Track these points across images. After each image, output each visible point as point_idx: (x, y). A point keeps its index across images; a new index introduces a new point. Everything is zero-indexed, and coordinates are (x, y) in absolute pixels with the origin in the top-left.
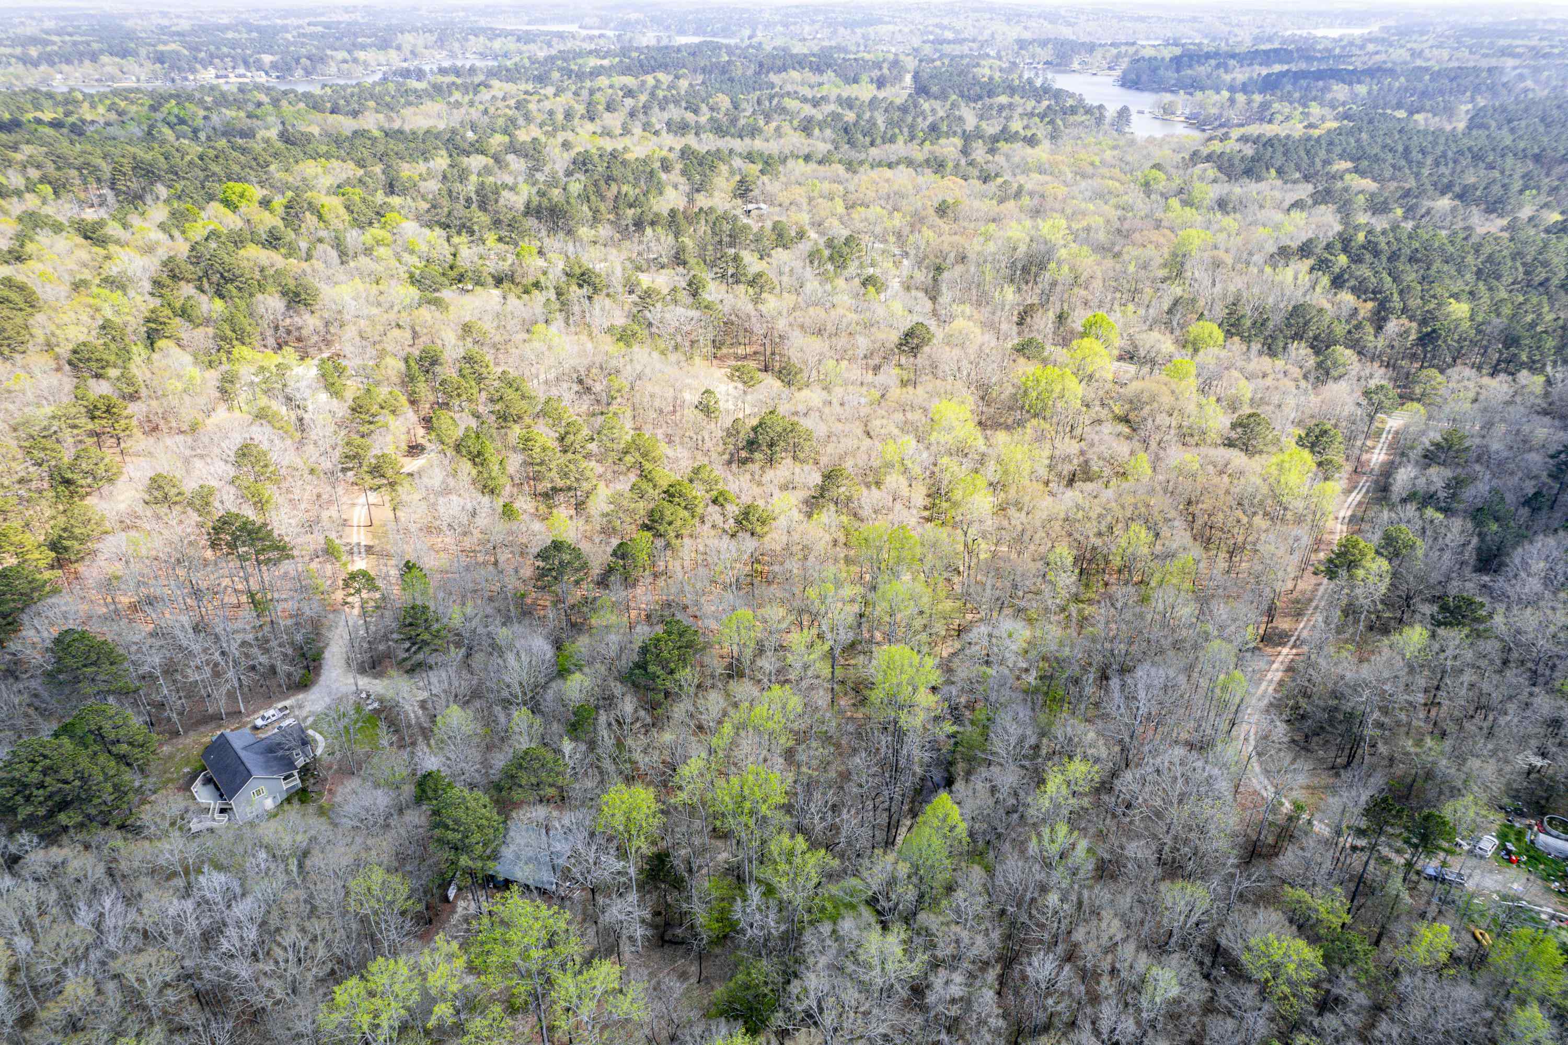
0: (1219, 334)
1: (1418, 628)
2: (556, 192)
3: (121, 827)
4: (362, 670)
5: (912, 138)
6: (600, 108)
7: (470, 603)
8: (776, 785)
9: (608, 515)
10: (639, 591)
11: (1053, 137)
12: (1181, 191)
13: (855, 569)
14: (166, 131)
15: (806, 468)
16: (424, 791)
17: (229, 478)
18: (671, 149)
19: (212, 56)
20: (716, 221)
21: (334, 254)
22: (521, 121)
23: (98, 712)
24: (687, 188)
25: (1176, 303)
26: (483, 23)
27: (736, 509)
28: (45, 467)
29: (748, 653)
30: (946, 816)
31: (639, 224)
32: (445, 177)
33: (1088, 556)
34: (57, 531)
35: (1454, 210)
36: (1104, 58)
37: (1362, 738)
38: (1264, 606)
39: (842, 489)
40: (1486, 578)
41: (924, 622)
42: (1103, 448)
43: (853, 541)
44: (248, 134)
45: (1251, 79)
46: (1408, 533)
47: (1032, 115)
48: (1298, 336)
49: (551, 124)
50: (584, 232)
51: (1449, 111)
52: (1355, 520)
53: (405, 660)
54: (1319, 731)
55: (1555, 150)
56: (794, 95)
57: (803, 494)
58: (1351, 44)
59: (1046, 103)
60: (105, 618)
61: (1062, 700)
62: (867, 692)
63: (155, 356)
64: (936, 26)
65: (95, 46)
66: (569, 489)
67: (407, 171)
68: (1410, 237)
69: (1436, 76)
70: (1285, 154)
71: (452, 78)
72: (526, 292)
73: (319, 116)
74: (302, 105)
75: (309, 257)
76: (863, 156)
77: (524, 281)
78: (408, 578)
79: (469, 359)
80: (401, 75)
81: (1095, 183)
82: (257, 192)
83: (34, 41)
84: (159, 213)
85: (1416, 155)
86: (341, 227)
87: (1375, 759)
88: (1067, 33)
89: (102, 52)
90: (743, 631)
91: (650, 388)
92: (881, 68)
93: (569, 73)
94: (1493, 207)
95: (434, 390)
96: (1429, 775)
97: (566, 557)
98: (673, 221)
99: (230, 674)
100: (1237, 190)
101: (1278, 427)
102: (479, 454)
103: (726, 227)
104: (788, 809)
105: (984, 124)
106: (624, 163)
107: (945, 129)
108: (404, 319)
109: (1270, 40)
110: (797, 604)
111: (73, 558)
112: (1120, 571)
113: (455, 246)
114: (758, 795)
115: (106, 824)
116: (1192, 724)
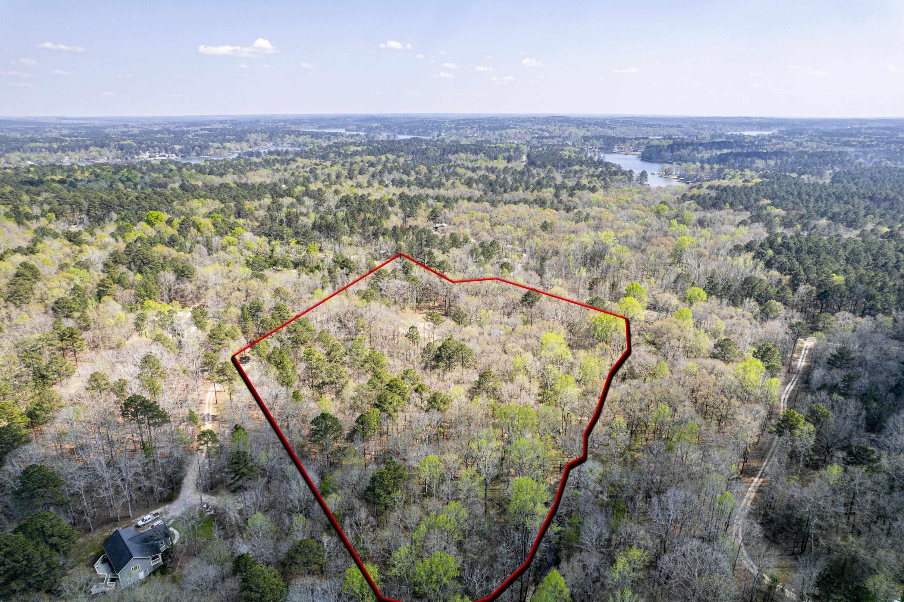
0: (704, 294)
1: (836, 466)
2: (330, 217)
3: (49, 591)
4: (205, 490)
5: (527, 188)
6: (356, 172)
7: (271, 450)
8: (452, 565)
9: (354, 398)
10: (371, 444)
11: (604, 188)
12: (677, 216)
13: (498, 431)
14: (121, 185)
15: (470, 371)
16: (238, 566)
17: (136, 375)
18: (394, 195)
19: (148, 146)
20: (420, 233)
21: (205, 250)
22: (312, 179)
23: (43, 517)
24: (403, 215)
25: (678, 277)
26: (293, 128)
27: (428, 395)
28: (31, 368)
29: (436, 481)
30: (556, 584)
31: (376, 235)
32: (269, 208)
33: (635, 423)
34: (34, 406)
35: (829, 225)
36: (631, 145)
37: (809, 535)
38: (741, 452)
39: (491, 384)
40: (873, 436)
41: (540, 462)
42: (641, 359)
43: (497, 414)
44: (164, 186)
45: (711, 156)
46: (823, 408)
47: (593, 176)
48: (749, 295)
49: (328, 180)
50: (345, 239)
51: (820, 174)
52: (792, 400)
53: (231, 484)
54: (782, 530)
55: (880, 194)
56: (462, 166)
57: (468, 386)
58: (764, 139)
59: (600, 169)
60: (54, 458)
61: (624, 511)
62: (506, 506)
63: (101, 305)
64: (539, 129)
65: (88, 142)
66: (332, 383)
67: (248, 205)
68: (807, 240)
69: (811, 156)
70: (734, 195)
71: (275, 157)
72: (312, 271)
73: (202, 176)
74: (193, 171)
75: (191, 251)
76: (500, 198)
77: (310, 265)
78: (236, 434)
79: (277, 308)
80: (248, 155)
81: (630, 212)
82: (165, 216)
83: (56, 140)
84: (111, 227)
85: (804, 196)
86: (210, 235)
87: (819, 549)
88: (610, 133)
89: (91, 145)
90: (432, 469)
91: (380, 325)
92: (509, 152)
93: (339, 154)
94: (851, 224)
95: (257, 326)
96: (854, 560)
97: (329, 423)
98: (395, 233)
99: (126, 493)
100: (709, 215)
101: (742, 347)
102: (281, 362)
103: (425, 236)
104: (459, 579)
105: (566, 181)
106: (369, 202)
107: (545, 183)
108: (242, 286)
109: (720, 136)
110: (464, 451)
111: (41, 422)
112: (654, 432)
113: (273, 246)
114: (441, 571)
115: (38, 590)
116: (702, 526)
